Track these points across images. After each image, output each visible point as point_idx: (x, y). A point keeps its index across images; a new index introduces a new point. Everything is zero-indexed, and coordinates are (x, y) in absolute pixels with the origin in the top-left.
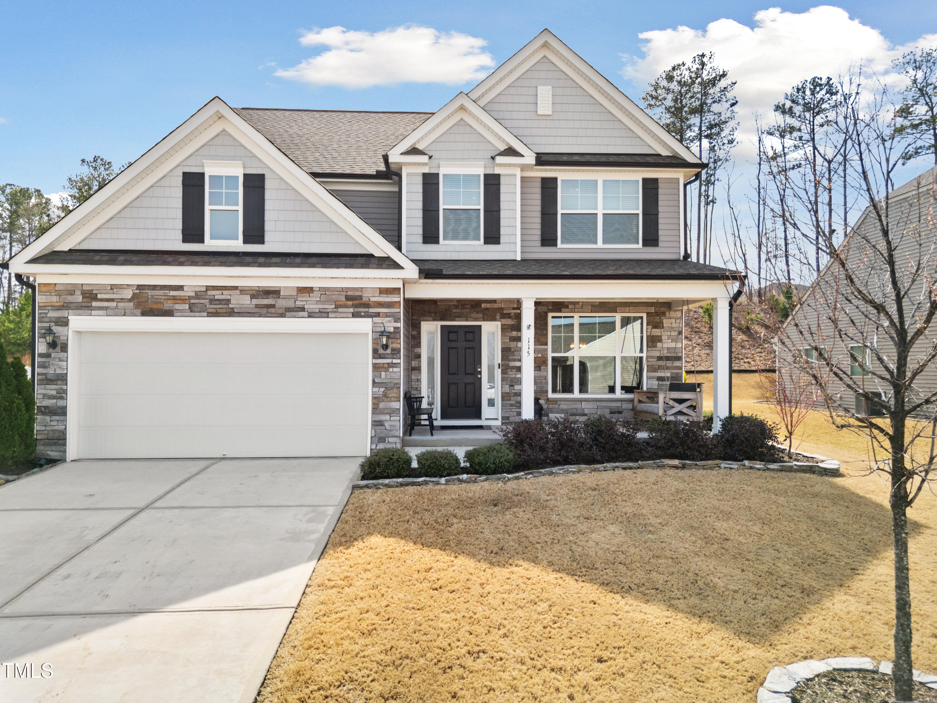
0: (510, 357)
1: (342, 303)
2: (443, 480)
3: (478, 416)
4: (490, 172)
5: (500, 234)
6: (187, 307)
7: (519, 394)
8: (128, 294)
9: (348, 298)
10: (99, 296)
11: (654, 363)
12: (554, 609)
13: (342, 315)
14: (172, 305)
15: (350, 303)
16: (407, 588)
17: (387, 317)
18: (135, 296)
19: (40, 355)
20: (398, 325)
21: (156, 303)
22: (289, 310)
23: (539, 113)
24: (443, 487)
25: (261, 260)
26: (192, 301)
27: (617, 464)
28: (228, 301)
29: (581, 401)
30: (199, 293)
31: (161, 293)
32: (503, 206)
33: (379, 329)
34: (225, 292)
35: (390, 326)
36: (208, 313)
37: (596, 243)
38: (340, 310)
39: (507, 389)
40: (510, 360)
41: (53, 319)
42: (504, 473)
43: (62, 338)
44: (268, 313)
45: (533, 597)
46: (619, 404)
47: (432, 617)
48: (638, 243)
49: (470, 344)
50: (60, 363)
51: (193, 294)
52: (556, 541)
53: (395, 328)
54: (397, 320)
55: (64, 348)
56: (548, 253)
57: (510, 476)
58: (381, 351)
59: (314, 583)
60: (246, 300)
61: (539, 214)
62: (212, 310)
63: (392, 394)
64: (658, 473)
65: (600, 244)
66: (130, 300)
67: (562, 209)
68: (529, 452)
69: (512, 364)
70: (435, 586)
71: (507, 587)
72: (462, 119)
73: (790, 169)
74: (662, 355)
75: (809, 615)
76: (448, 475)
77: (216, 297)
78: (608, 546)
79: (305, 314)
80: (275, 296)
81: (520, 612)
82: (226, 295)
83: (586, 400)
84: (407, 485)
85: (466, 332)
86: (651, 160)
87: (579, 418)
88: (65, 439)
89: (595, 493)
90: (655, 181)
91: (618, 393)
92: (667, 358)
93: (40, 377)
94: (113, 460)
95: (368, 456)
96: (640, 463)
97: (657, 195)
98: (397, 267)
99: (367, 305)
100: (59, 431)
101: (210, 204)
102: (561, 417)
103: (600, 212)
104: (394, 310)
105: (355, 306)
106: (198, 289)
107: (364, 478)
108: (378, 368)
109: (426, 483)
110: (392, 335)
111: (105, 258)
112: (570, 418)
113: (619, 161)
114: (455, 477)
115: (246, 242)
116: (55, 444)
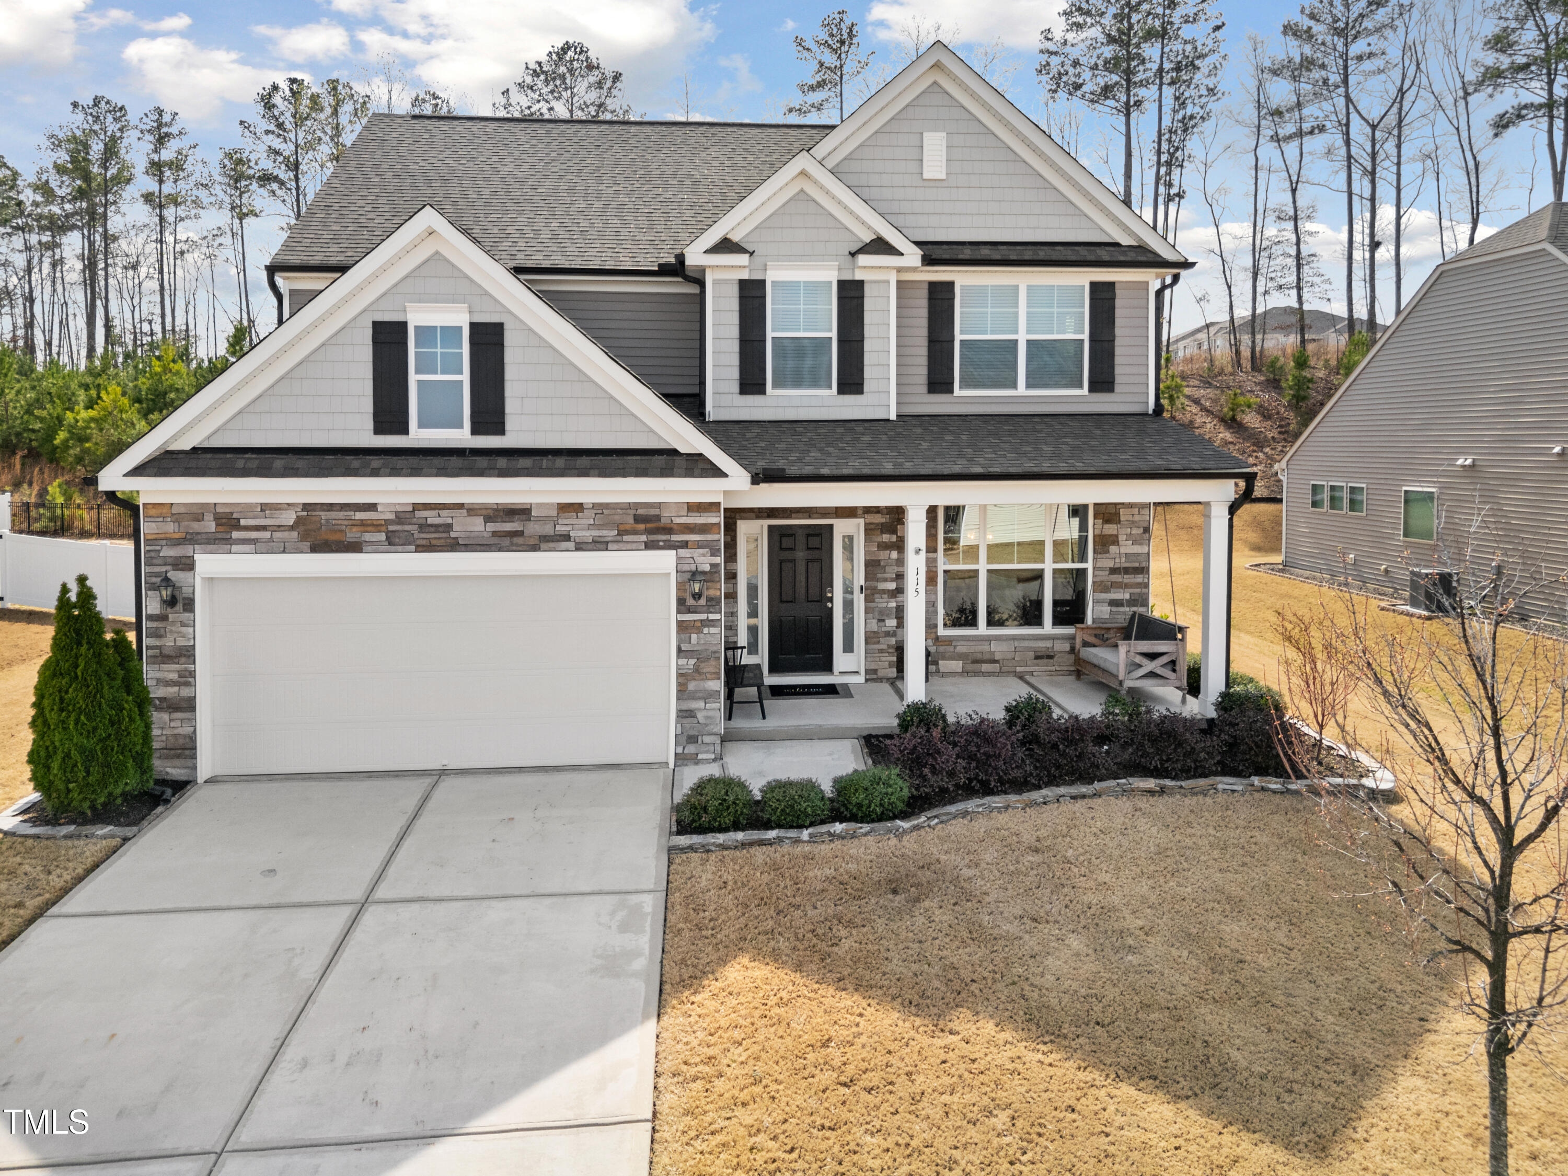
0: (879, 576)
1: (628, 527)
2: (805, 834)
3: (827, 666)
4: (847, 276)
5: (863, 378)
6: (383, 537)
7: (892, 634)
8: (289, 518)
9: (638, 519)
10: (243, 522)
11: (1105, 579)
12: (1020, 1123)
13: (629, 546)
14: (358, 535)
15: (642, 527)
16: (804, 1084)
17: (699, 547)
18: (299, 521)
19: (151, 618)
20: (717, 561)
21: (334, 532)
22: (545, 539)
23: (926, 176)
24: (807, 848)
25: (502, 462)
26: (391, 528)
27: (1062, 790)
28: (449, 527)
29: (989, 639)
30: (402, 515)
31: (342, 514)
32: (868, 331)
33: (686, 568)
34: (444, 513)
35: (704, 561)
36: (417, 546)
37: (1014, 386)
38: (625, 538)
39: (874, 626)
40: (878, 580)
41: (170, 561)
42: (895, 817)
43: (184, 590)
44: (512, 544)
45: (986, 1100)
46: (1049, 644)
47: (852, 1146)
48: (1081, 386)
49: (815, 554)
50: (184, 629)
51: (392, 516)
52: (998, 976)
53: (712, 565)
54: (716, 553)
55: (190, 605)
56: (938, 405)
57: (905, 825)
58: (691, 602)
59: (666, 1066)
60: (477, 525)
61: (924, 342)
62: (424, 542)
63: (708, 668)
64: (1125, 804)
65: (1022, 388)
66: (292, 528)
67: (962, 333)
68: (932, 779)
69: (887, 585)
70: (843, 1079)
71: (946, 1080)
72: (802, 190)
73: (1308, 133)
74: (1117, 566)
75: (1365, 1123)
76: (812, 824)
77: (430, 521)
78: (1075, 986)
79: (571, 545)
80: (524, 517)
81: (973, 1133)
82: (445, 517)
83: (998, 638)
84: (751, 844)
85: (808, 535)
86: (1104, 255)
87: (985, 667)
88: (195, 748)
89: (1037, 858)
90: (1111, 285)
91: (1048, 627)
92: (1127, 571)
93: (151, 652)
94: (271, 777)
95: (672, 765)
96: (1097, 785)
97: (1112, 309)
98: (717, 472)
99: (669, 530)
100: (185, 736)
101: (417, 372)
102: (957, 666)
103: (1022, 338)
104: (709, 537)
105: (649, 532)
106: (399, 509)
107: (683, 829)
108: (686, 628)
109: (780, 840)
110: (707, 577)
111: (254, 464)
112: (971, 667)
113: (1054, 258)
114: (824, 828)
115: (475, 431)
116: (179, 757)
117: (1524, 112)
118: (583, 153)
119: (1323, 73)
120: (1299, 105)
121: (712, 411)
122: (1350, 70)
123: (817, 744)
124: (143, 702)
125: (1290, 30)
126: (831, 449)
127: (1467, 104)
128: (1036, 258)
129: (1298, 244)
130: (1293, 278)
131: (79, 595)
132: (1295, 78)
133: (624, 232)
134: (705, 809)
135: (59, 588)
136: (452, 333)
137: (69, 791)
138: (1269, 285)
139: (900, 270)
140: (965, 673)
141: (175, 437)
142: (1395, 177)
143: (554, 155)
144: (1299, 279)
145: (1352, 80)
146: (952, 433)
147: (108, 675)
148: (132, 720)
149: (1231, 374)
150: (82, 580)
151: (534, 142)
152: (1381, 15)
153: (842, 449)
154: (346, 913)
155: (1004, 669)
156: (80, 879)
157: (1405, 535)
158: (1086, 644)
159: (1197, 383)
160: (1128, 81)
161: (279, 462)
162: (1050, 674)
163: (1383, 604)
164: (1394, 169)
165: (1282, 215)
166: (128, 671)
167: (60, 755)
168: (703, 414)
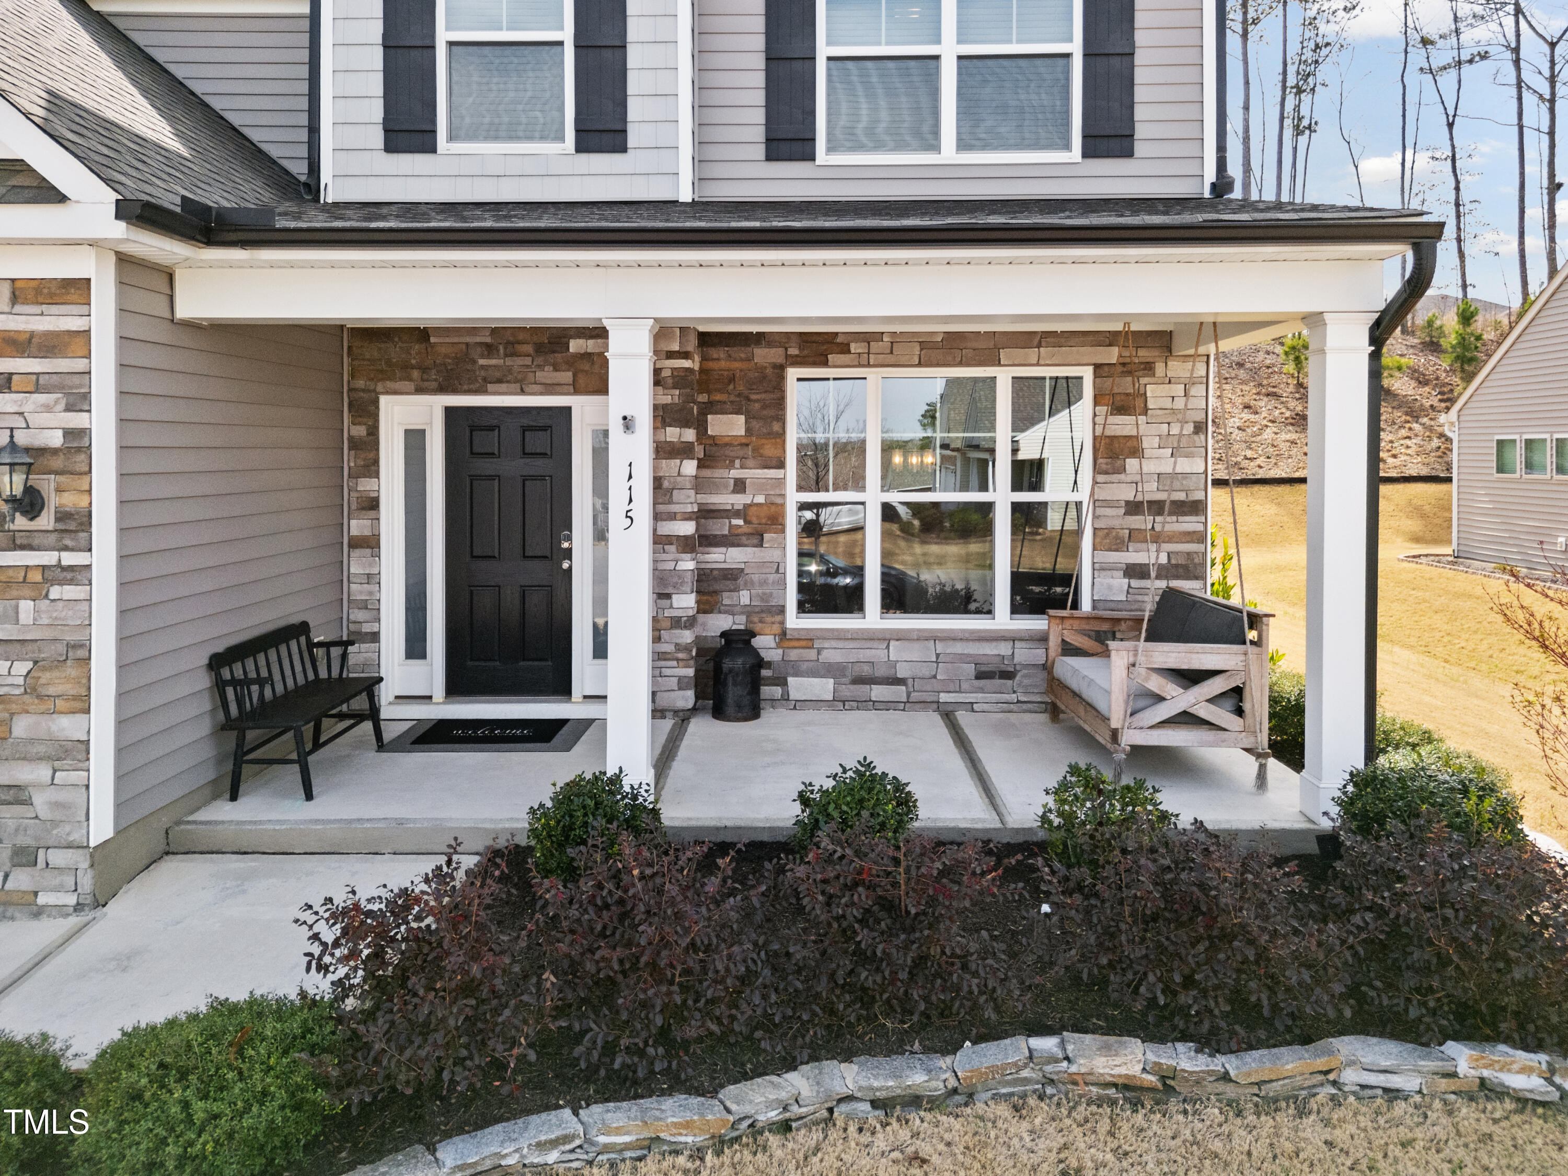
0: (660, 508)
3: (562, 685)
5: (624, 120)
11: (1116, 523)
29: (886, 638)
32: (635, 29)
37: (935, 147)
46: (1004, 649)
48: (1067, 147)
49: (539, 466)
56: (785, 180)
61: (759, 62)
65: (949, 151)
67: (829, 43)
73: (1467, 62)
74: (1139, 498)
83: (902, 636)
85: (525, 429)
87: (878, 692)
91: (1002, 616)
92: (1157, 508)
98: (50, 195)
102: (824, 687)
103: (949, 51)
112: (850, 691)
121: (331, 183)
129: (1457, 189)
140: (839, 702)
155: (915, 696)
158: (1068, 650)
162: (1008, 708)
168: (316, 191)
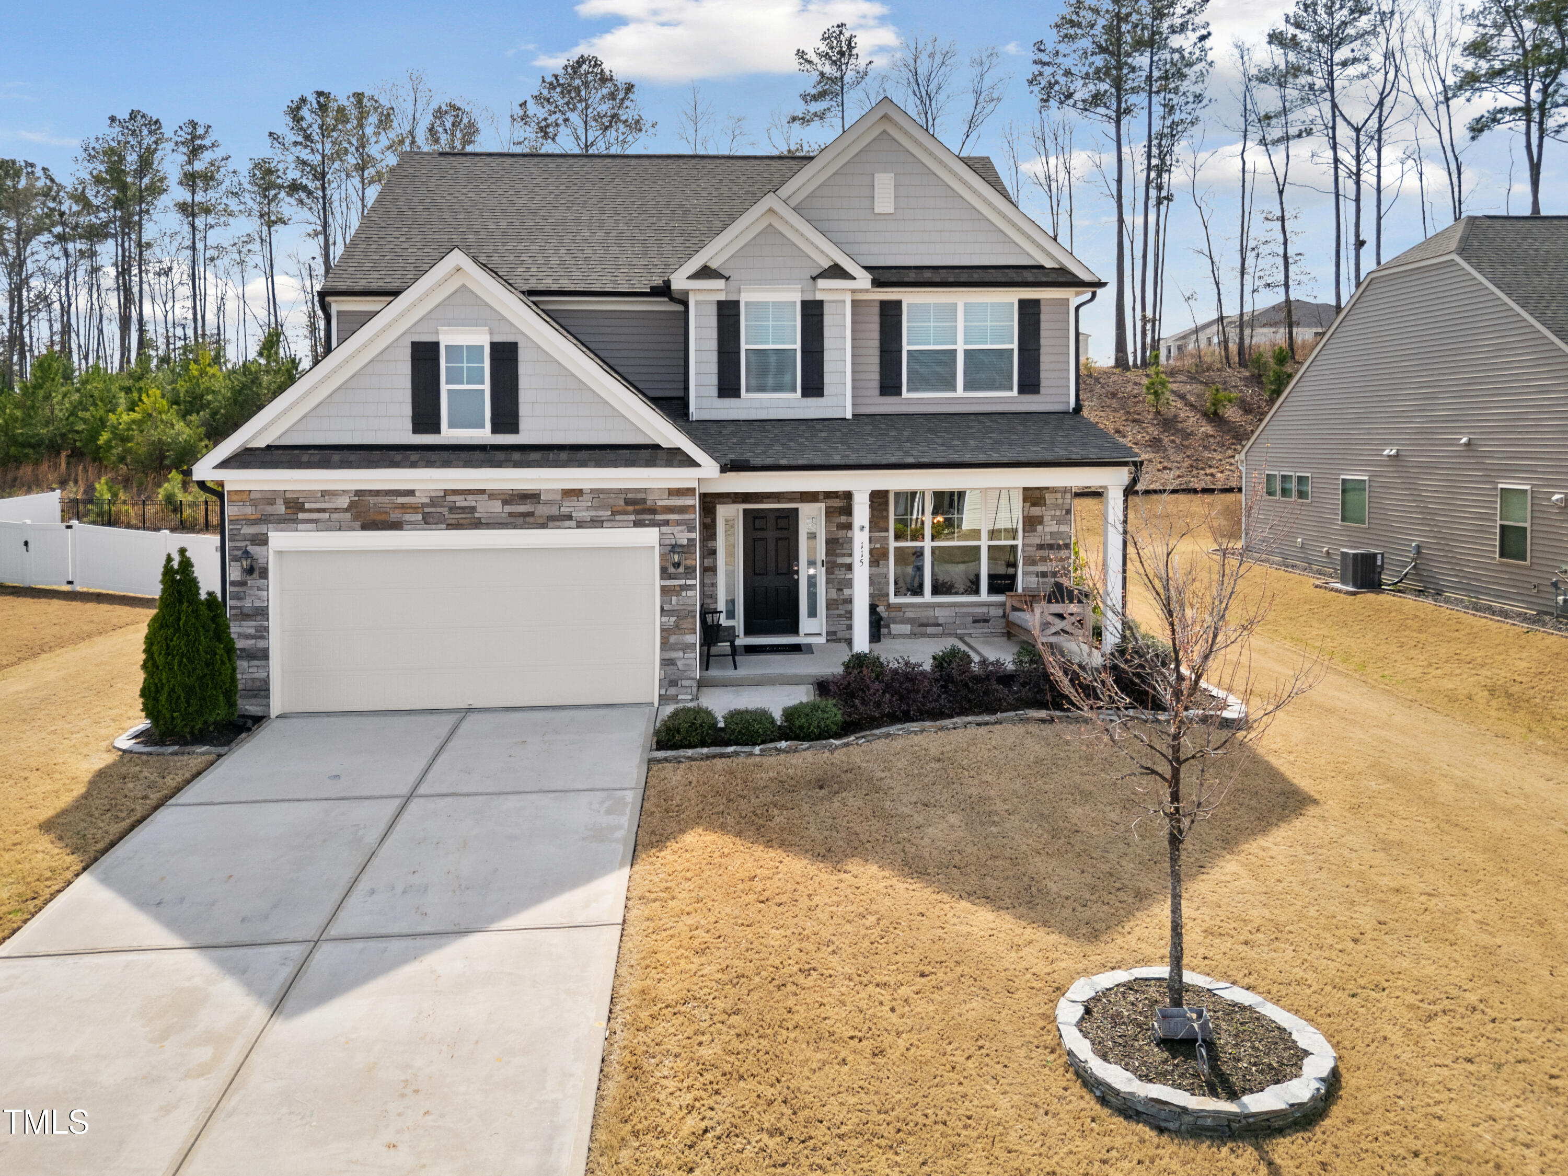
0: (838, 551)
1: (619, 509)
2: (757, 749)
3: (794, 629)
4: (809, 297)
5: (823, 383)
6: (420, 517)
7: (849, 601)
8: (344, 502)
9: (628, 502)
10: (307, 506)
11: (1033, 554)
12: (882, 923)
13: (620, 524)
14: (400, 516)
15: (631, 508)
16: (733, 901)
17: (678, 525)
18: (352, 505)
19: (233, 583)
20: (693, 535)
21: (381, 513)
22: (552, 518)
23: (876, 211)
24: (758, 759)
25: (516, 456)
26: (426, 510)
27: (970, 719)
28: (473, 509)
29: (933, 606)
30: (435, 499)
31: (386, 499)
32: (827, 343)
33: (667, 542)
34: (469, 497)
35: (682, 536)
36: (448, 525)
37: (954, 388)
38: (618, 517)
39: (834, 594)
40: (837, 555)
41: (248, 537)
42: (830, 737)
43: (260, 561)
44: (525, 523)
45: (861, 910)
46: (985, 610)
47: (762, 934)
48: (1011, 389)
49: (783, 534)
50: (260, 593)
51: (428, 501)
52: (888, 839)
53: (689, 540)
54: (691, 529)
55: (264, 574)
56: (889, 405)
57: (837, 742)
58: (672, 570)
59: (634, 894)
60: (496, 508)
61: (876, 352)
62: (453, 521)
63: (685, 624)
64: (1019, 729)
65: (960, 392)
66: (346, 510)
67: (908, 344)
68: (862, 709)
69: (840, 560)
70: (761, 898)
71: (835, 898)
72: (770, 225)
73: (1294, 137)
74: (1043, 542)
75: (1132, 924)
76: (763, 742)
77: (458, 504)
78: (944, 845)
79: (573, 523)
80: (534, 501)
81: (848, 927)
82: (470, 501)
83: (940, 605)
84: (714, 756)
85: (778, 518)
86: (1029, 276)
87: (930, 630)
88: (268, 690)
89: (938, 765)
90: (1036, 303)
91: (984, 595)
92: (1051, 547)
93: (233, 612)
94: (329, 714)
95: (656, 705)
96: (999, 715)
97: (1038, 322)
98: (693, 463)
99: (653, 511)
100: (260, 680)
101: (447, 383)
102: (906, 628)
103: (960, 348)
104: (687, 517)
105: (637, 512)
106: (433, 494)
107: (660, 746)
108: (668, 591)
109: (737, 754)
110: (685, 550)
111: (316, 459)
112: (918, 630)
113: (987, 280)
114: (772, 745)
115: (495, 430)
116: (255, 696)
117: (1499, 116)
118: (588, 185)
119: (1309, 79)
120: (1285, 111)
121: (695, 412)
122: (1335, 75)
123: (778, 688)
124: (230, 649)
125: (1275, 38)
126: (792, 444)
127: (1448, 106)
128: (971, 280)
129: (1285, 243)
130: (1281, 277)
131: (180, 563)
132: (1282, 85)
133: (622, 258)
134: (678, 732)
135: (165, 558)
136: (476, 350)
137: (173, 718)
138: (1257, 283)
139: (854, 291)
140: (913, 635)
141: (253, 437)
142: (1375, 179)
143: (562, 187)
144: (1287, 277)
145: (1337, 84)
146: (896, 429)
147: (203, 627)
148: (223, 663)
149: (1219, 370)
150: (182, 551)
151: (546, 176)
152: (1364, 22)
153: (802, 443)
154: (396, 803)
155: (946, 631)
156: (188, 782)
157: (1343, 520)
158: (1015, 609)
159: (1184, 378)
160: (1119, 89)
161: (336, 457)
162: (986, 635)
163: (1318, 582)
164: (1375, 172)
165: (1270, 216)
166: (218, 625)
167: (166, 689)
168: (687, 415)
